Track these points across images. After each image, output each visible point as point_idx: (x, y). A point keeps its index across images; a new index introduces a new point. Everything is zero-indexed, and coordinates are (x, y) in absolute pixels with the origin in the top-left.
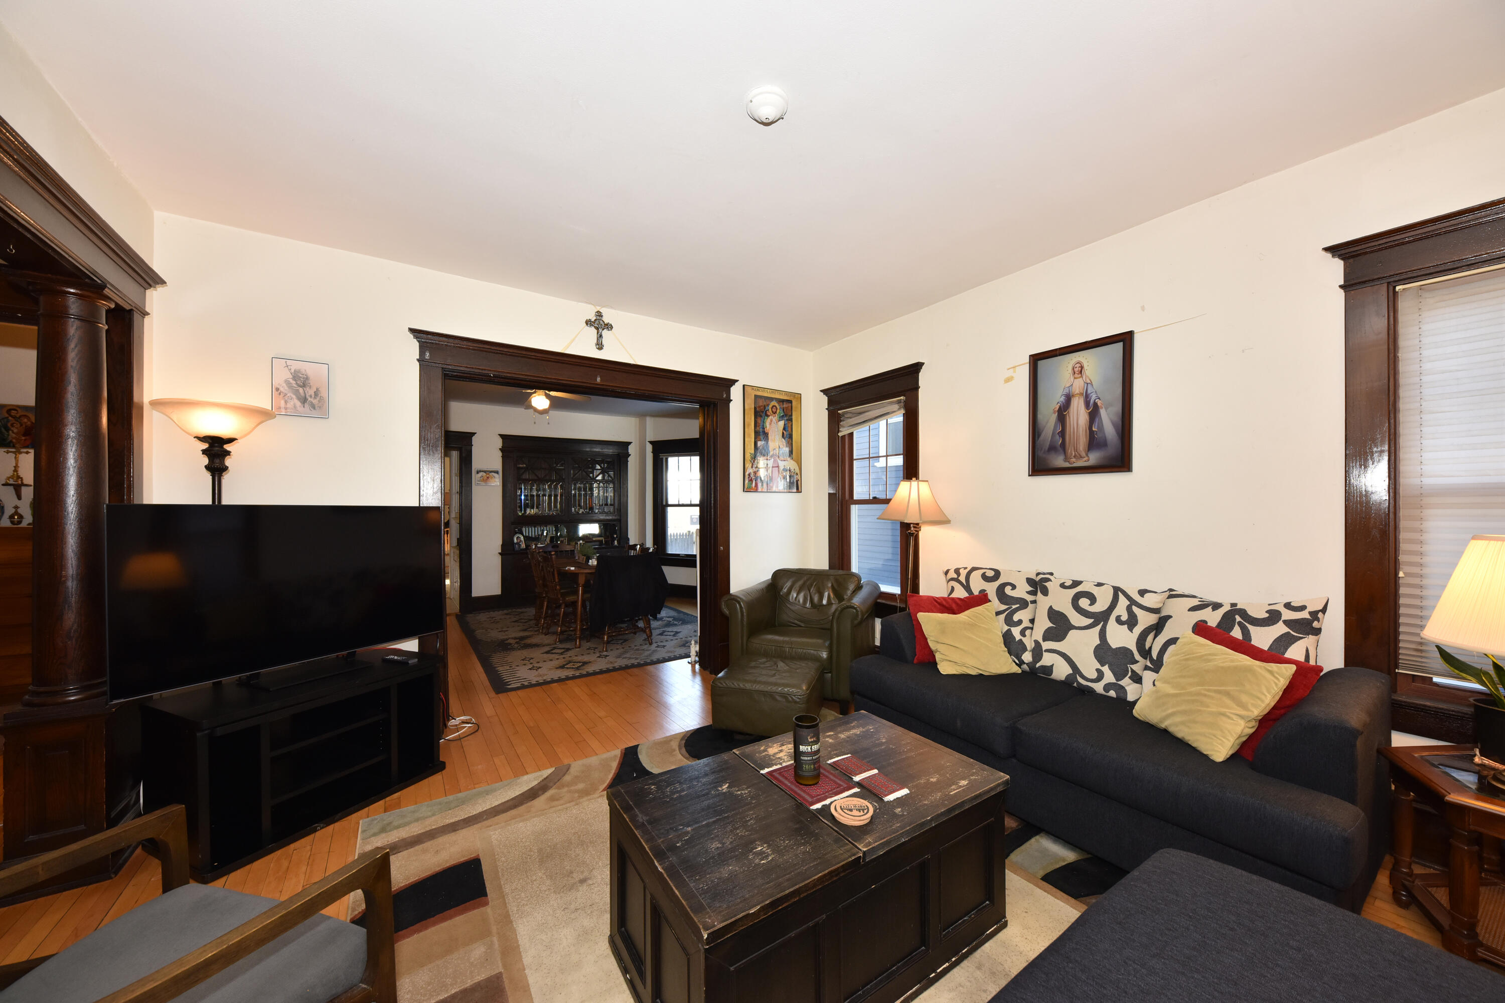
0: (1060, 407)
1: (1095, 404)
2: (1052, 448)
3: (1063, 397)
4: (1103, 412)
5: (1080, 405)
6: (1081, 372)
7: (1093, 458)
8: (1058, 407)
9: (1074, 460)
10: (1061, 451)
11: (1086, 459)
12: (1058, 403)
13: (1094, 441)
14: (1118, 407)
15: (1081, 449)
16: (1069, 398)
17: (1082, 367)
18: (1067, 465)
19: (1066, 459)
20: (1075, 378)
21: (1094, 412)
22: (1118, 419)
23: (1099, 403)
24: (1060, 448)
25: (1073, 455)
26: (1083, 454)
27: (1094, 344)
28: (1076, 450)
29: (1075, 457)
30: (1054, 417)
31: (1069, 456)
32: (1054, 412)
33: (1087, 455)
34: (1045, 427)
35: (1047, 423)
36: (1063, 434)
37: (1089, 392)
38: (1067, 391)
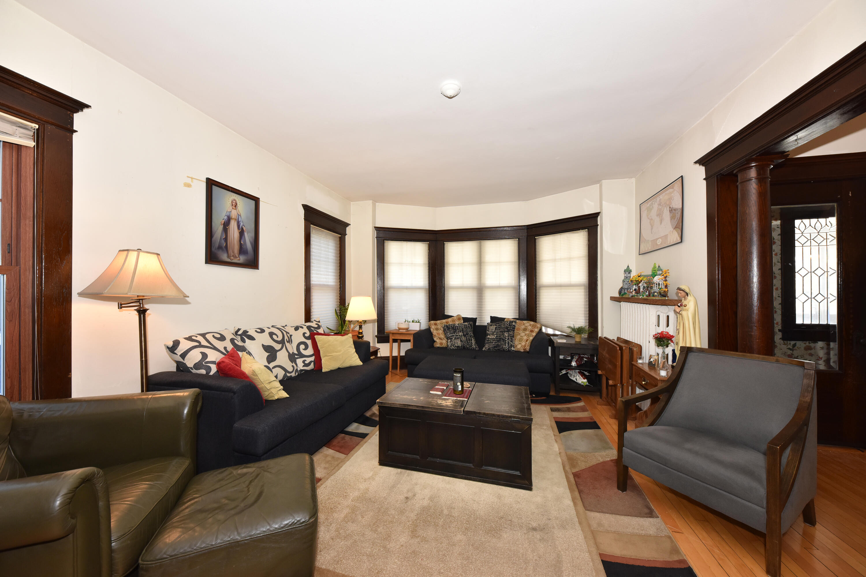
0: (224, 223)
1: (242, 228)
2: (220, 247)
3: (226, 218)
4: (246, 234)
5: (235, 227)
6: (236, 206)
7: (242, 259)
8: (223, 222)
9: (232, 258)
10: (225, 251)
11: (238, 258)
12: (223, 219)
13: (242, 250)
14: (253, 234)
15: (236, 252)
16: (229, 219)
17: (236, 204)
18: (229, 260)
19: (228, 257)
20: (233, 208)
21: (242, 233)
22: (252, 240)
23: (244, 228)
24: (224, 249)
25: (232, 255)
26: (237, 255)
27: (245, 195)
28: (233, 252)
29: (233, 256)
30: (221, 227)
31: (230, 255)
32: (221, 224)
33: (239, 256)
34: (216, 232)
35: (217, 229)
36: (226, 239)
37: (239, 220)
38: (228, 214)
